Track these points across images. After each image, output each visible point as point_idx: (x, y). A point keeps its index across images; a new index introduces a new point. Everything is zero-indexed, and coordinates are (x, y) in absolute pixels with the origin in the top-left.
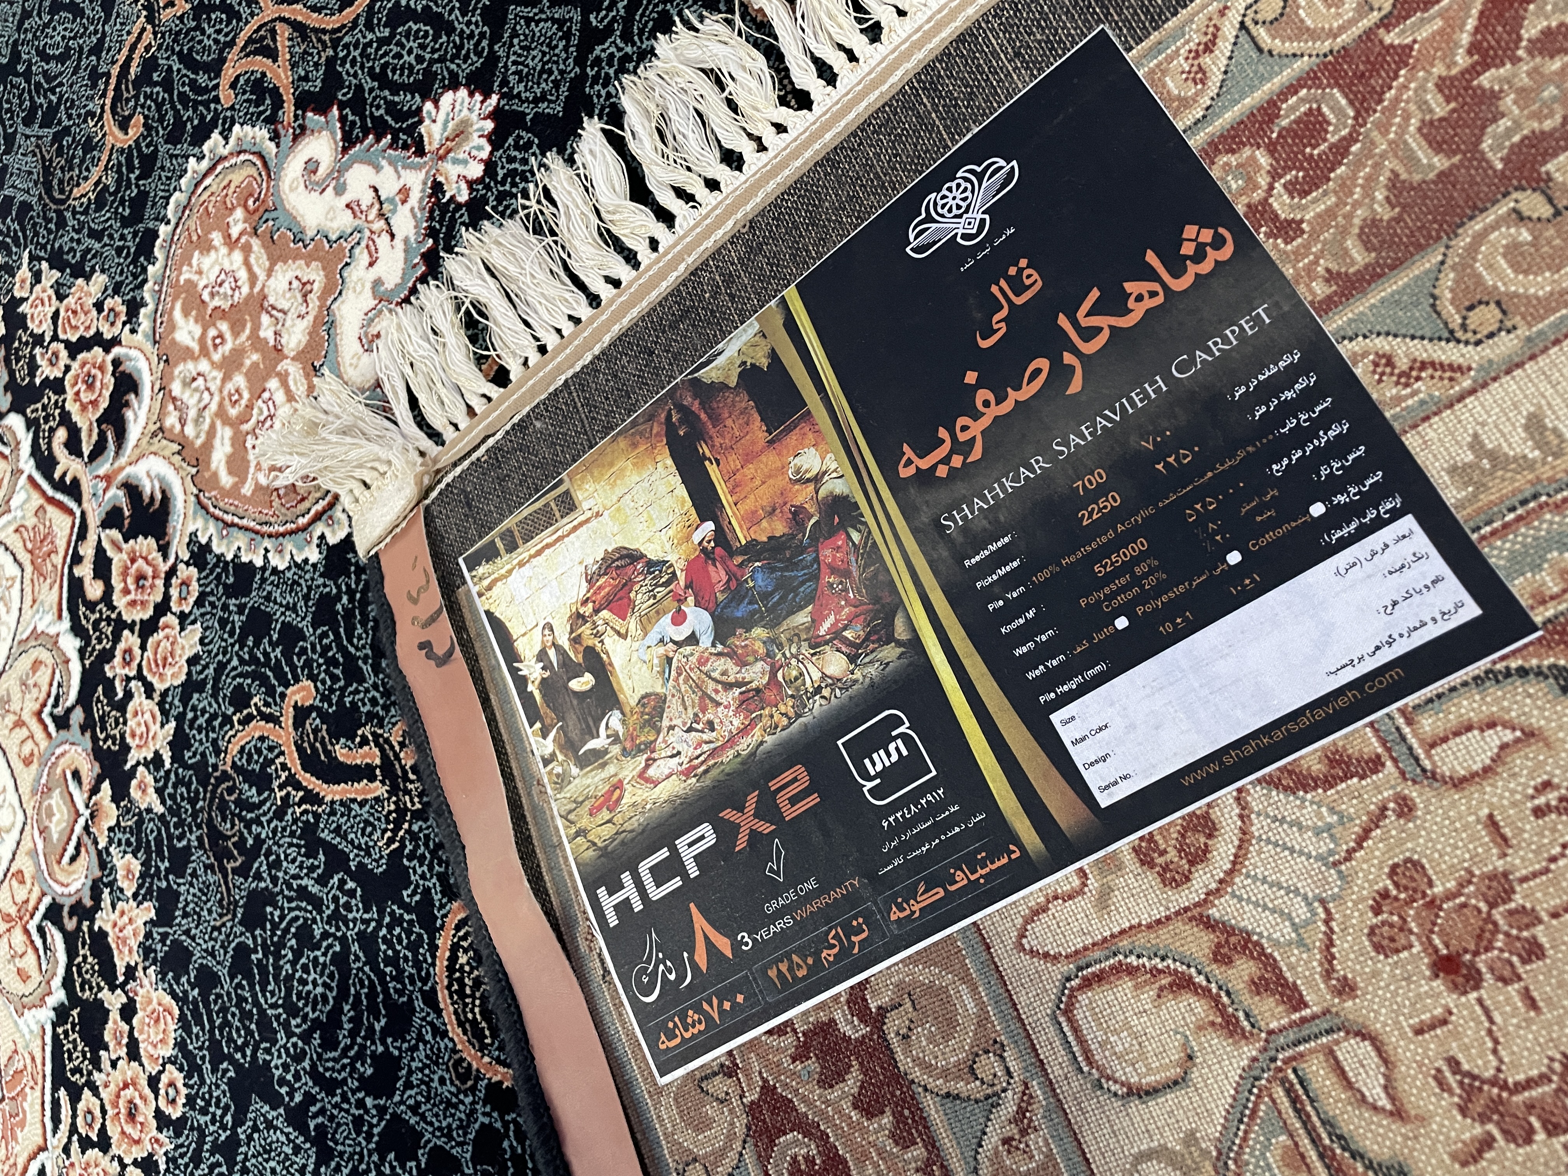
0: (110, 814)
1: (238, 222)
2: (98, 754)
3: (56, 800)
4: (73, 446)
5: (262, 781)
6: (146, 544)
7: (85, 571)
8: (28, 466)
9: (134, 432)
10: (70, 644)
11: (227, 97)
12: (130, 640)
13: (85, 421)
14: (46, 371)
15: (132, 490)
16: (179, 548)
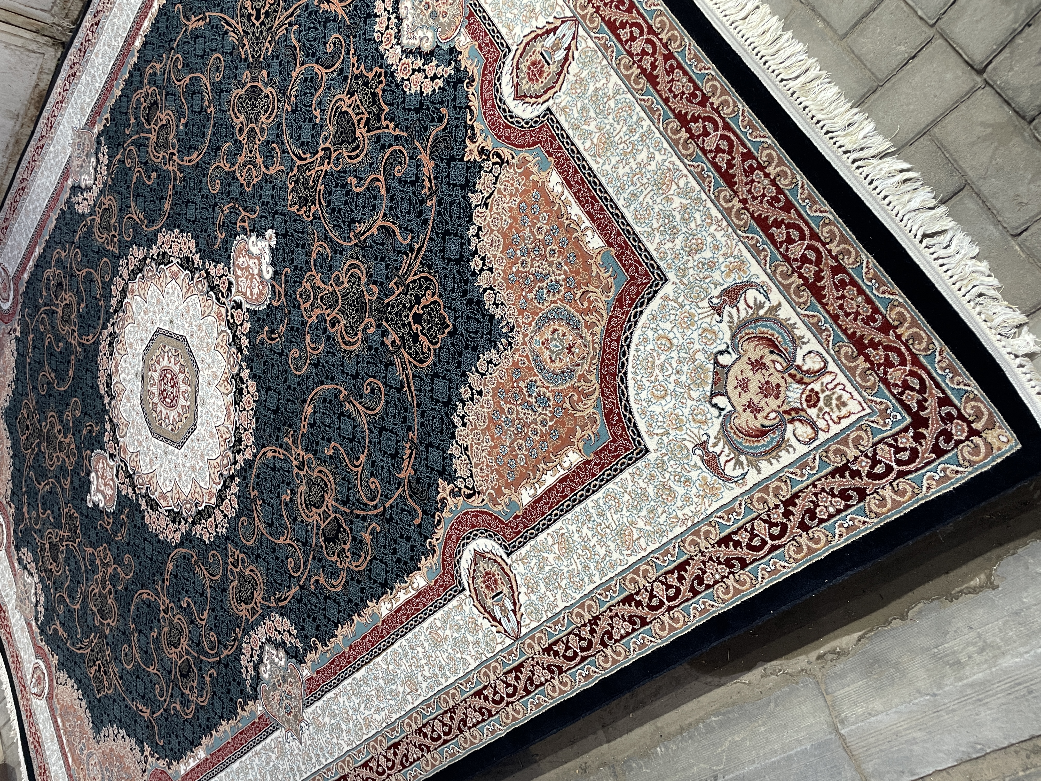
0: (240, 357)
1: (244, 253)
2: (237, 348)
3: (231, 359)
4: (223, 296)
5: (263, 344)
6: (239, 310)
7: (229, 318)
8: (215, 301)
9: (233, 292)
10: (229, 331)
11: (238, 230)
12: (239, 327)
13: (224, 291)
14: (216, 283)
15: (235, 301)
16: (245, 310)
